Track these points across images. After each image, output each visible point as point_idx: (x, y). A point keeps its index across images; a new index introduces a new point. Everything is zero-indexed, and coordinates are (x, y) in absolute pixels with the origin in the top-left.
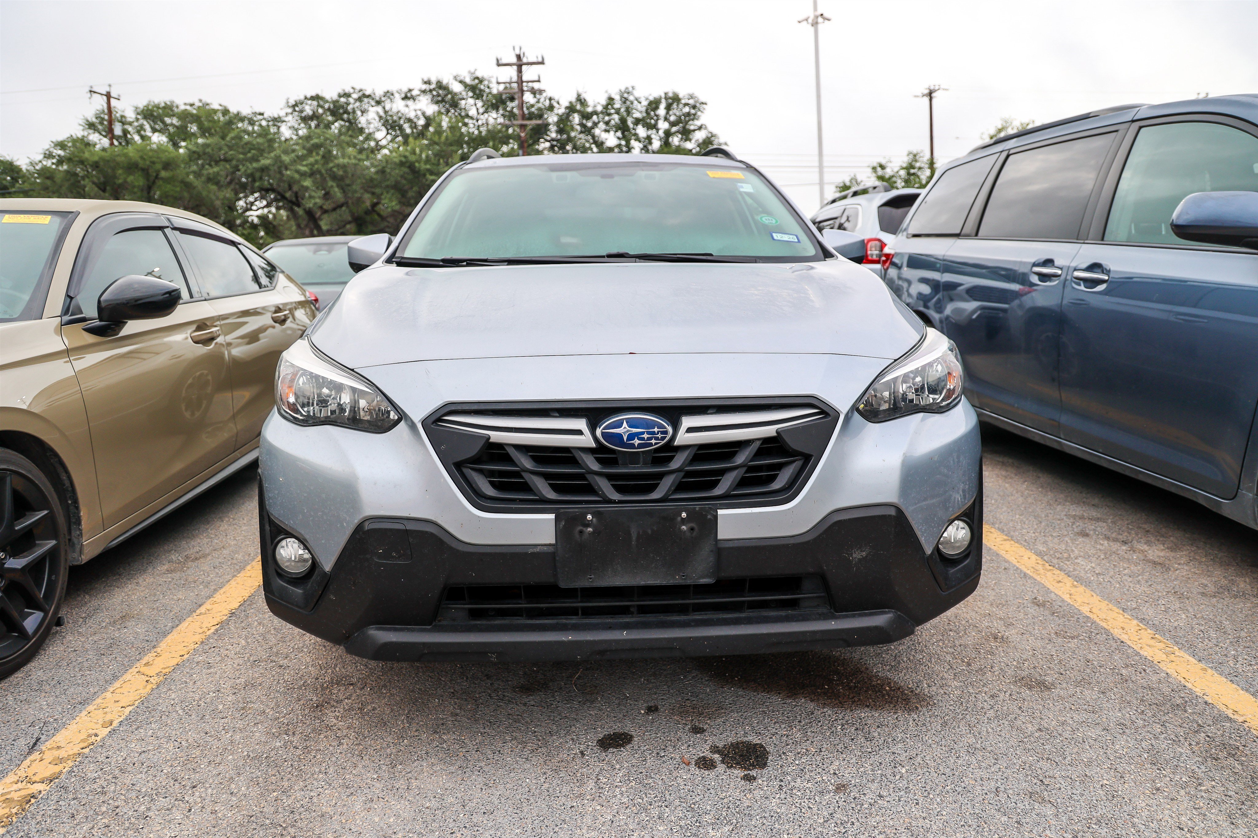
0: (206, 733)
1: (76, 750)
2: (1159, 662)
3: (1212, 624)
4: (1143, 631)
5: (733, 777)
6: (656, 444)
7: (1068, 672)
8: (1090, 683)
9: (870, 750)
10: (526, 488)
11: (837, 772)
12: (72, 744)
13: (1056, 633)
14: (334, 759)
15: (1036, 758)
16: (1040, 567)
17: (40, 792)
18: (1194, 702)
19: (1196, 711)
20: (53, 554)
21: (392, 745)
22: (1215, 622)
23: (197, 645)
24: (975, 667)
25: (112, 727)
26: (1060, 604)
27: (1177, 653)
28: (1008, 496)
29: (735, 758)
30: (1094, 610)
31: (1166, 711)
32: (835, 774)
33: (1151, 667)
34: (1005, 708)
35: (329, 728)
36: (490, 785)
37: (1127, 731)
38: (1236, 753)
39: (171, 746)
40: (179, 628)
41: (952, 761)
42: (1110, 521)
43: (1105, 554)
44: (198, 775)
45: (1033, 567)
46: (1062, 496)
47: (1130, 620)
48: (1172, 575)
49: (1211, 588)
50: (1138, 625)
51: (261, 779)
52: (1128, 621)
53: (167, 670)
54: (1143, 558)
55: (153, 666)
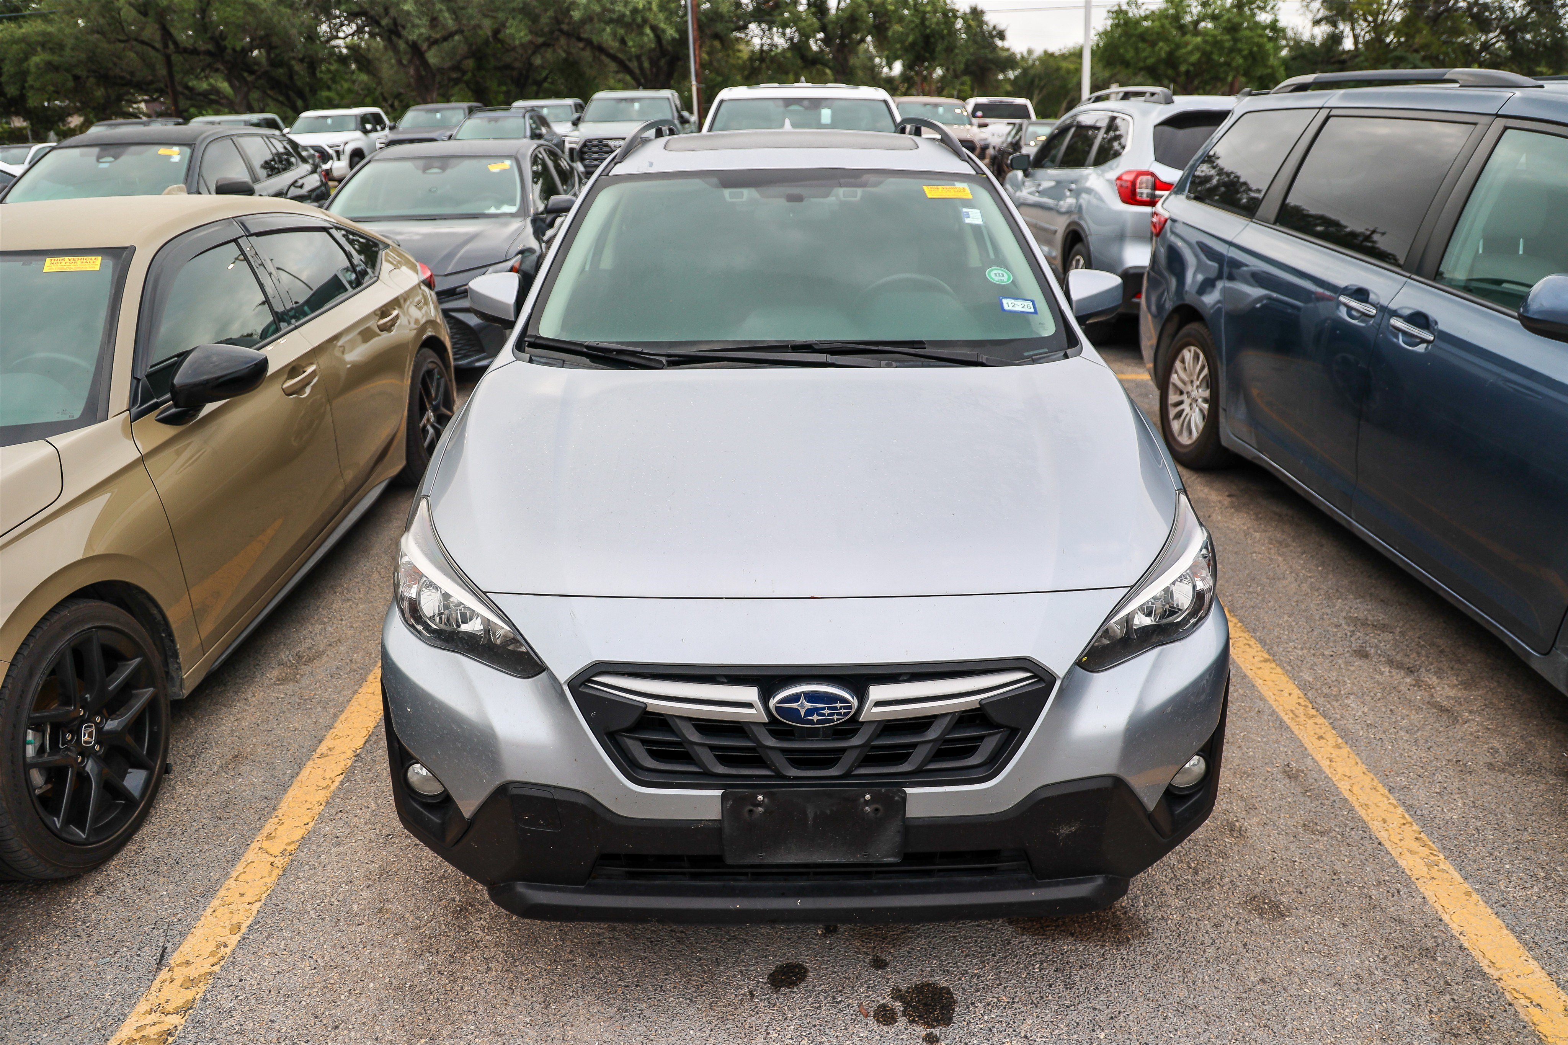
0: (343, 948)
1: (206, 969)
2: (1417, 879)
3: (1491, 817)
4: (1408, 825)
5: (914, 1037)
6: (838, 720)
7: (1308, 890)
8: (1331, 910)
9: (1067, 1002)
10: (686, 757)
11: (1029, 1035)
12: (200, 959)
13: (1304, 825)
14: (482, 992)
15: (1252, 1024)
16: (1300, 711)
17: (176, 1027)
18: (1447, 944)
19: (1445, 959)
20: (152, 705)
21: (544, 973)
22: (1496, 815)
23: (322, 807)
24: (1202, 876)
25: (240, 934)
26: (1316, 776)
27: (1442, 866)
28: (1279, 579)
29: (918, 1009)
30: (1355, 789)
31: (1412, 959)
32: (1026, 1037)
33: (1407, 886)
34: (1228, 944)
35: (475, 944)
36: (652, 1037)
37: (1362, 987)
38: (1481, 1028)
39: (306, 965)
40: (299, 778)
41: (1158, 1024)
42: (1398, 629)
43: (1384, 689)
44: (339, 1009)
45: (1292, 711)
46: (1346, 582)
47: (1395, 807)
48: (1460, 730)
49: (1502, 756)
50: (1404, 817)
51: (406, 1020)
52: (1391, 808)
53: (292, 847)
54: (1428, 699)
55: (277, 840)
